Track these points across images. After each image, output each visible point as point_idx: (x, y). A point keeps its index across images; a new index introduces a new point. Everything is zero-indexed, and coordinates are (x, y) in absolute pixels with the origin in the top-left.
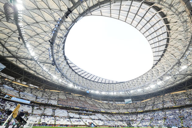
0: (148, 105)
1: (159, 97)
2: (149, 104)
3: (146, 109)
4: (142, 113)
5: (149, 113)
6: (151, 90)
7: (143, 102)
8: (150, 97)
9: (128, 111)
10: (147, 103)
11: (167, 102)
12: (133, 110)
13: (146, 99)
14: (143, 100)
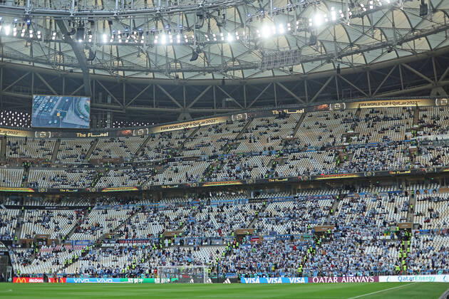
0: (187, 154)
1: (282, 116)
2: (197, 153)
3: (162, 179)
4: (123, 198)
5: (172, 203)
6: (255, 58)
7: (170, 135)
8: (229, 104)
9: (30, 179)
10: (188, 145)
11: (304, 150)
12: (70, 176)
13: (195, 116)
14: (173, 119)
